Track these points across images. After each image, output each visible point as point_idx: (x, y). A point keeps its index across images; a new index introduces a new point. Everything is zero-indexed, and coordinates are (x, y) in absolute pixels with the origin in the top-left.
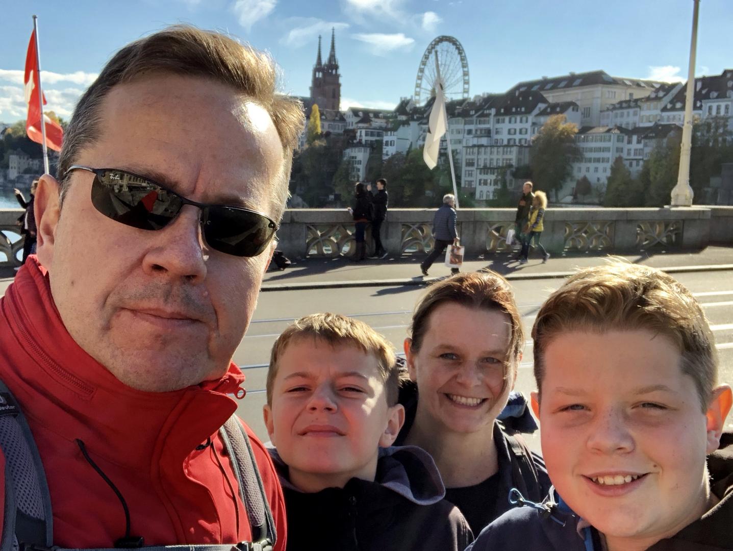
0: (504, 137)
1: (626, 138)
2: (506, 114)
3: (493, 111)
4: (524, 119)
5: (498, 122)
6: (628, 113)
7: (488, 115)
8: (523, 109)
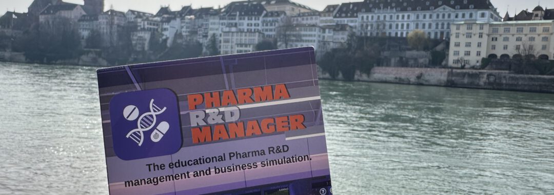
0: (245, 27)
1: (322, 30)
2: (245, 15)
3: (238, 13)
4: (257, 18)
5: (240, 19)
6: (311, 18)
7: (235, 15)
8: (256, 13)
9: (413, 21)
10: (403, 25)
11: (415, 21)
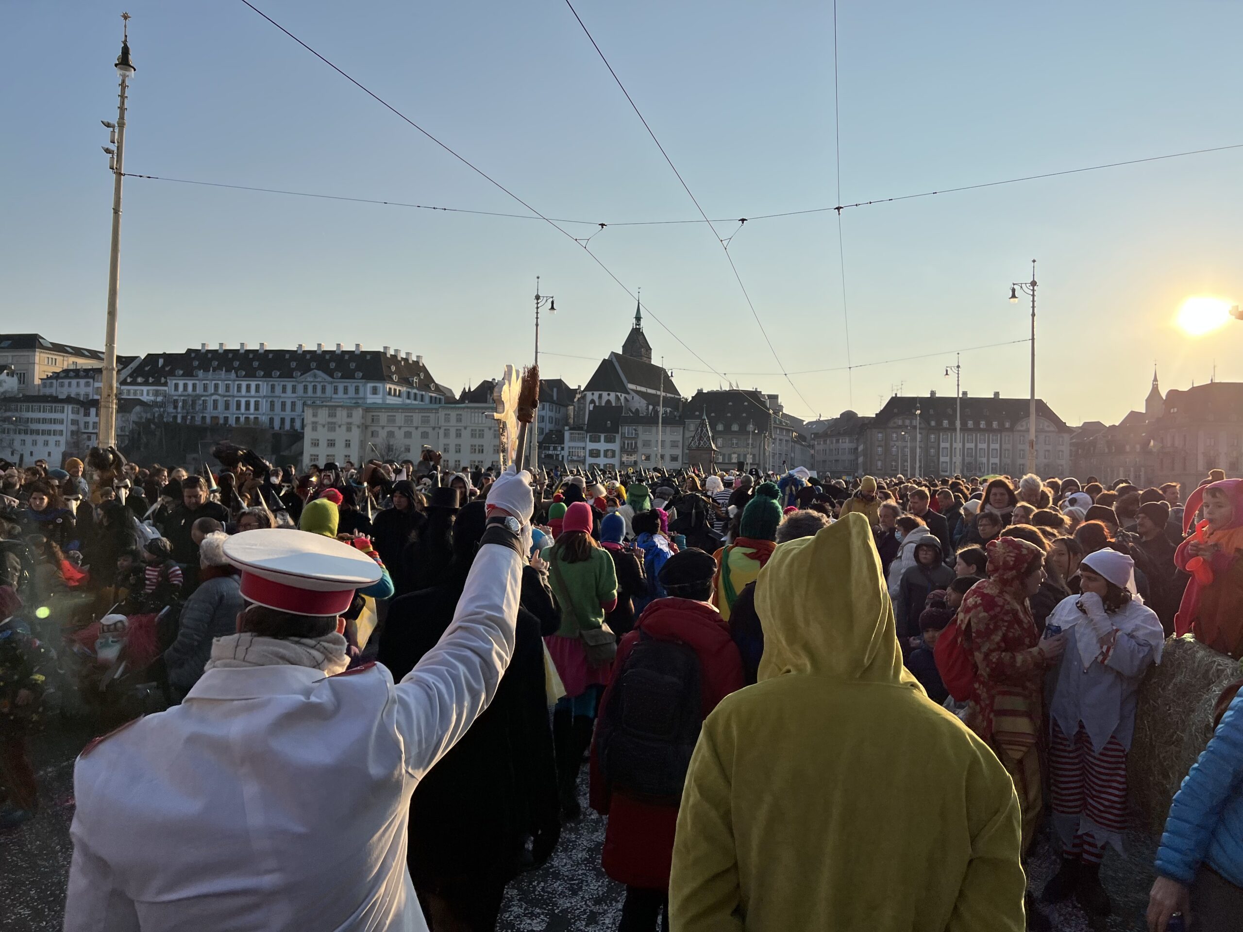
1: (82, 410)
6: (78, 384)
9: (264, 397)
10: (248, 404)
11: (269, 397)
